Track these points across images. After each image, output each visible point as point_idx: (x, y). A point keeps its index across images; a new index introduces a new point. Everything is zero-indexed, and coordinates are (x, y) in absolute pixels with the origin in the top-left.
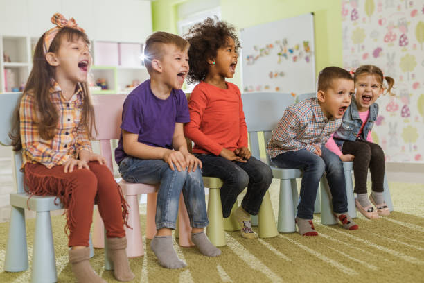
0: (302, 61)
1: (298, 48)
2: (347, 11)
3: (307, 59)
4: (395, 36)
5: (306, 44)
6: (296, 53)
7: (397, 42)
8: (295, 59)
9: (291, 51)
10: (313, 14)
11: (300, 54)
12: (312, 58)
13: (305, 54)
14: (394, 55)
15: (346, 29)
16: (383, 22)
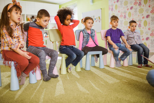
0: (98, 22)
1: (97, 18)
2: (110, 8)
3: (99, 21)
4: (123, 16)
5: (99, 17)
6: (97, 20)
7: (123, 17)
8: (96, 21)
9: (95, 19)
10: (101, 9)
11: (98, 20)
12: (101, 21)
13: (99, 20)
14: (122, 21)
15: (110, 13)
16: (120, 12)
